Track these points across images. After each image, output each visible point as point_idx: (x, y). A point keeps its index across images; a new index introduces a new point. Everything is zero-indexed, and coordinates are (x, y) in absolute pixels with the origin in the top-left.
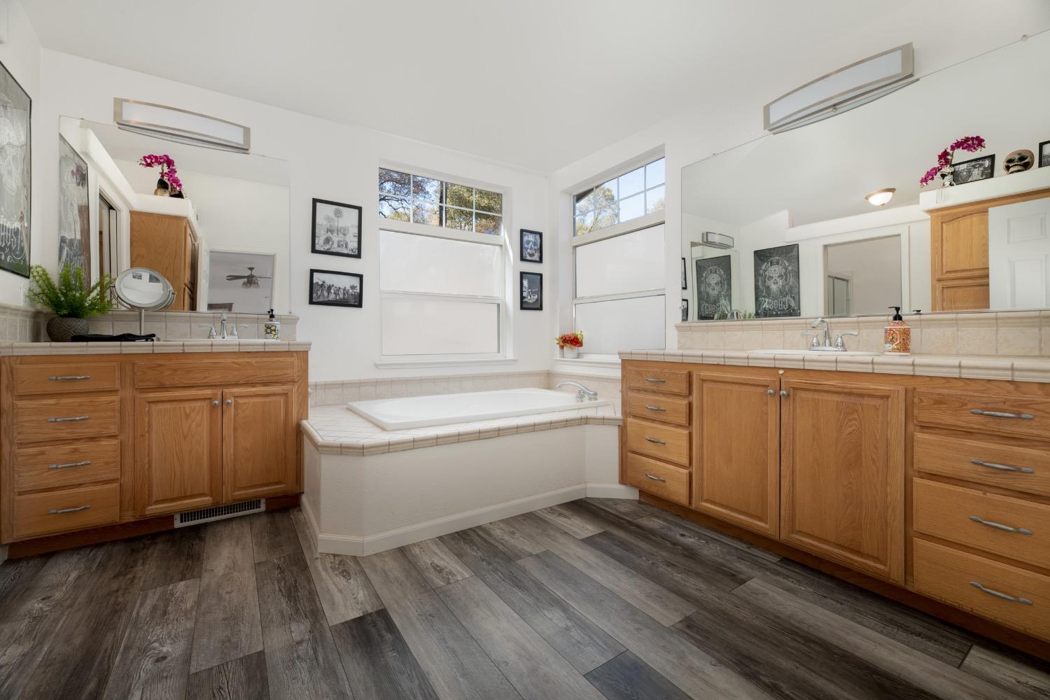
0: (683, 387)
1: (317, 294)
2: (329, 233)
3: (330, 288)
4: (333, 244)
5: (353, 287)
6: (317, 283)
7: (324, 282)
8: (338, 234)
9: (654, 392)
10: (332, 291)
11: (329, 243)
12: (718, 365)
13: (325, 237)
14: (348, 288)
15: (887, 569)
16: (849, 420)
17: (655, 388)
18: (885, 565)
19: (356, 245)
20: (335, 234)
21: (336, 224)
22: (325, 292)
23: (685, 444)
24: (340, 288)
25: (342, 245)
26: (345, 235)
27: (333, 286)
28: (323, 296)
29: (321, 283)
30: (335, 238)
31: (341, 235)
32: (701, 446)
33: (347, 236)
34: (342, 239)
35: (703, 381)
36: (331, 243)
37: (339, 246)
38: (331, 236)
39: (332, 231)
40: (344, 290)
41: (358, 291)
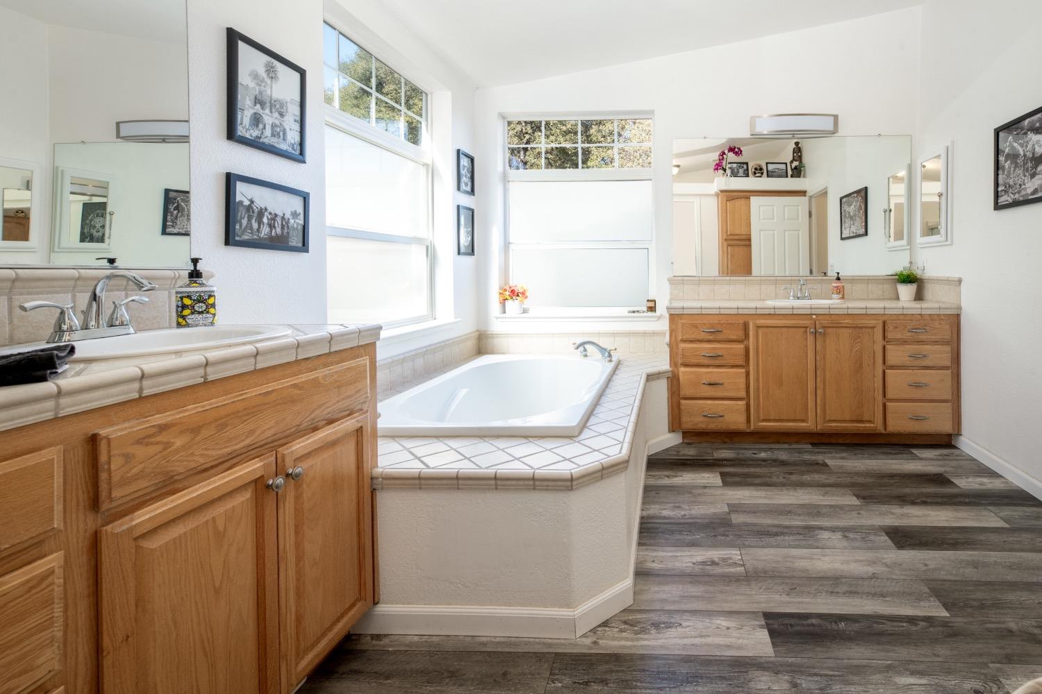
0: (741, 334)
1: (241, 225)
2: (258, 106)
3: (261, 213)
4: (264, 128)
5: (295, 214)
6: (241, 203)
7: (252, 202)
8: (271, 112)
9: (709, 341)
10: (265, 220)
11: (257, 126)
12: (770, 314)
13: (252, 111)
14: (288, 216)
15: (875, 426)
16: (856, 343)
17: (711, 338)
18: (874, 423)
19: (297, 139)
20: (267, 111)
21: (269, 92)
22: (253, 221)
23: (743, 380)
24: (276, 215)
25: (279, 134)
26: (282, 115)
27: (266, 209)
28: (251, 228)
29: (247, 203)
30: (269, 118)
31: (276, 115)
32: (758, 380)
33: (286, 118)
34: (277, 122)
35: (758, 327)
36: (261, 126)
37: (273, 135)
38: (261, 112)
39: (262, 104)
40: (283, 218)
41: (302, 222)
